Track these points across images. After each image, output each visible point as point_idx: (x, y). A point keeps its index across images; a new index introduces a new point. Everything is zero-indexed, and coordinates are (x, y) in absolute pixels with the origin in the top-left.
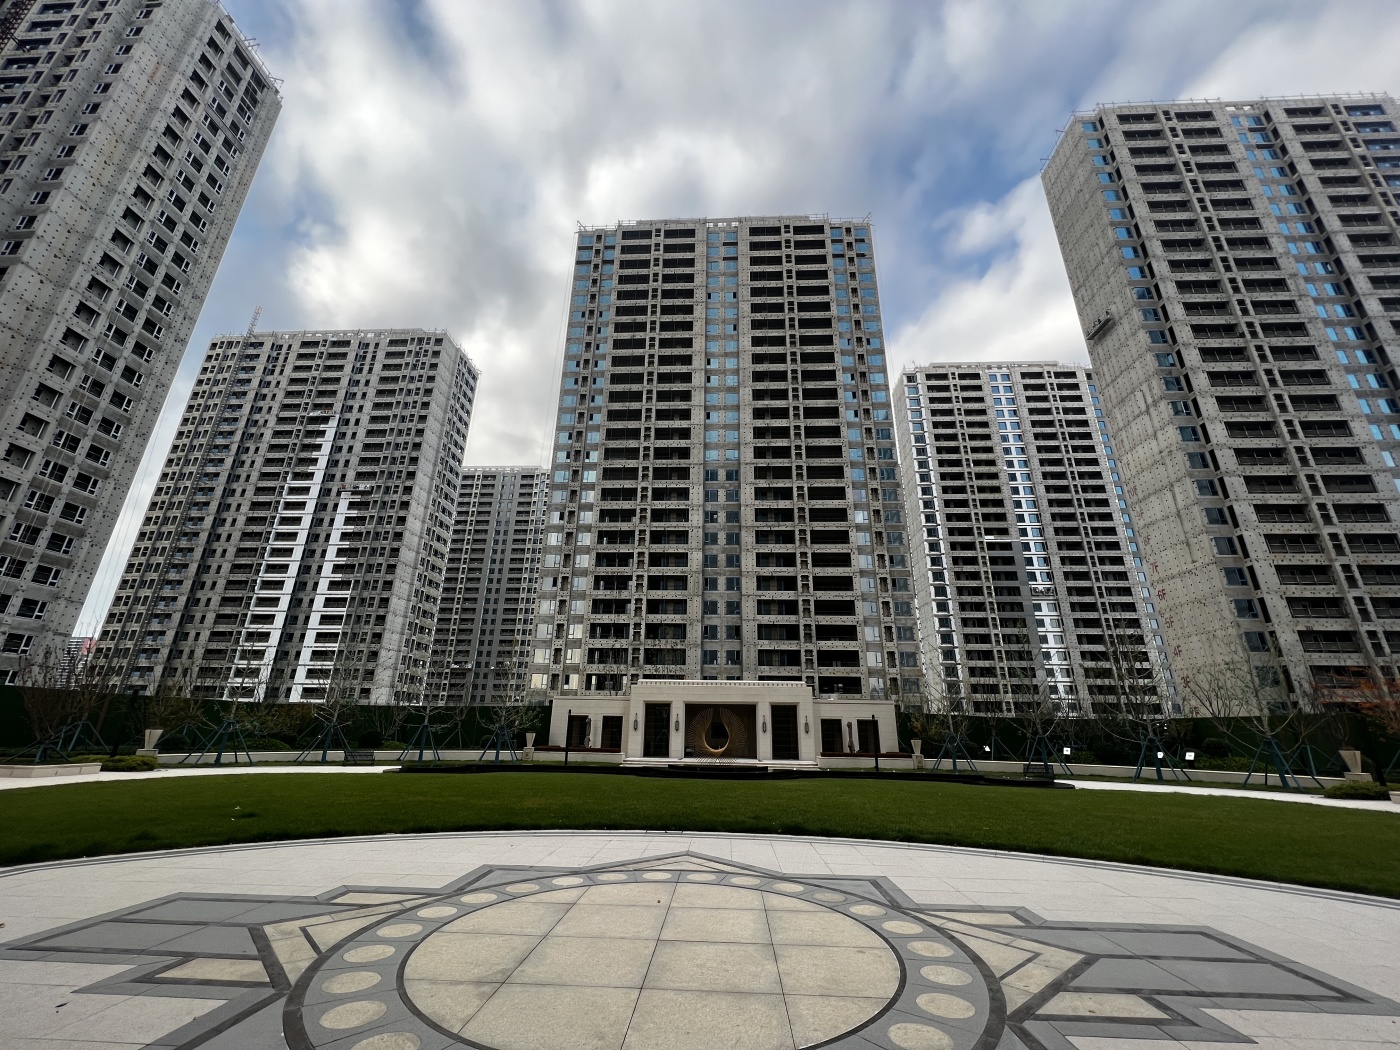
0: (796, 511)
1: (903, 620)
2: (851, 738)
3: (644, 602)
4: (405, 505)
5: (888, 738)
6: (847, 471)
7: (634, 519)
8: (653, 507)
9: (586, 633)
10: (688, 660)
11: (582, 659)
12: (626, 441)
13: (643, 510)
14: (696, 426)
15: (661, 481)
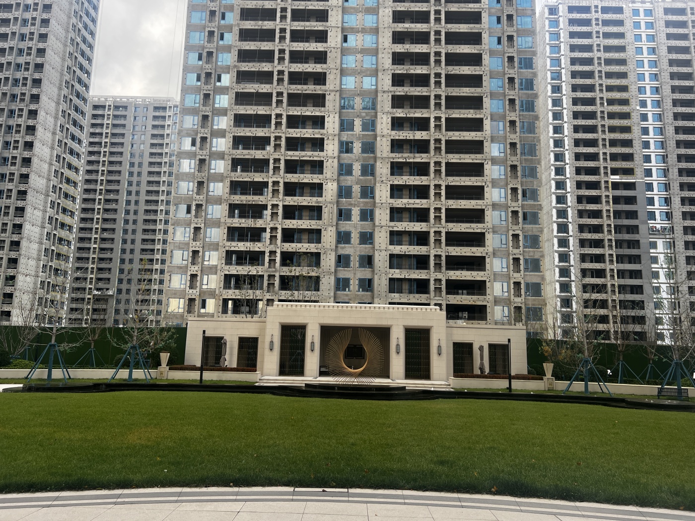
0: (432, 142)
1: (532, 253)
2: (481, 360)
3: (279, 231)
4: (31, 129)
5: (518, 361)
6: (487, 102)
7: (268, 148)
8: (288, 136)
9: (222, 260)
10: (322, 287)
11: (218, 285)
12: (259, 64)
13: (278, 138)
14: (332, 49)
15: (296, 108)
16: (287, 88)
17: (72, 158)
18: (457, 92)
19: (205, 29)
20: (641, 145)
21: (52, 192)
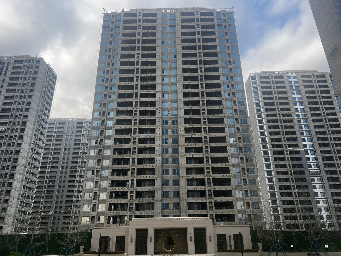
0: (203, 138)
1: (253, 187)
2: (231, 243)
3: (135, 181)
4: (21, 137)
6: (226, 120)
7: (130, 143)
8: (139, 137)
9: (108, 196)
10: (155, 208)
11: (106, 209)
12: (126, 107)
13: (135, 139)
14: (158, 100)
15: (143, 125)
16: (139, 117)
17: (39, 149)
18: (212, 117)
19: (103, 94)
20: (300, 133)
21: (28, 166)
